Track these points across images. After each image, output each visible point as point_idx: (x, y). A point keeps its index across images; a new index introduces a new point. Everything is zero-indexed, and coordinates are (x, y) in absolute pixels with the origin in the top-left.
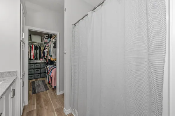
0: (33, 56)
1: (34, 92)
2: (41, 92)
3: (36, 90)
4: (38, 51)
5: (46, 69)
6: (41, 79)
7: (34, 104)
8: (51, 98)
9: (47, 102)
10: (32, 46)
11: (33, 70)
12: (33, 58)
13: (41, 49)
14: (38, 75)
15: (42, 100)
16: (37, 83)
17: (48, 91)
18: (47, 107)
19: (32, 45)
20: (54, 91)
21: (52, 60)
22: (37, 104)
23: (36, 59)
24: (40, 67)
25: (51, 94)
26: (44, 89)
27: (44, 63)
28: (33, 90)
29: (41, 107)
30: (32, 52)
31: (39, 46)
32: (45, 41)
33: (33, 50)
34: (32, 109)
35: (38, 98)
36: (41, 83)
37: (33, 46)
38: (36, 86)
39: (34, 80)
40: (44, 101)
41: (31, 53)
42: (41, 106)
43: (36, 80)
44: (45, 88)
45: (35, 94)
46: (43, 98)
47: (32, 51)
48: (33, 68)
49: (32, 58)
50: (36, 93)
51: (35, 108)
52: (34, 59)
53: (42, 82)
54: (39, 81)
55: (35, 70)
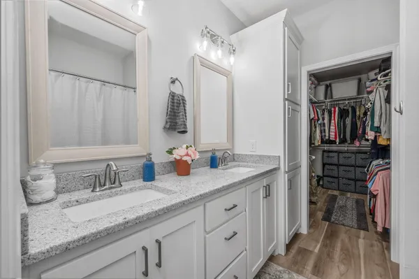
0: (336, 133)
1: (327, 218)
2: (343, 225)
3: (333, 216)
4: (348, 121)
5: (368, 171)
6: (356, 196)
7: (317, 241)
8: (365, 255)
9: (349, 256)
10: (333, 109)
11: (335, 168)
12: (336, 138)
13: (358, 113)
14: (348, 182)
15: (339, 245)
16: (340, 201)
17: (362, 233)
18: (343, 268)
19: (335, 108)
20: (384, 243)
21: (381, 141)
22: (324, 245)
23: (343, 141)
24: (353, 163)
25: (372, 246)
26: (355, 224)
27: (366, 153)
28: (325, 212)
29: (330, 256)
30: (332, 124)
31: (352, 107)
32: (368, 89)
33: (334, 119)
34: (311, 249)
35: (331, 236)
36: (350, 204)
37: (337, 109)
38: (336, 207)
39: (336, 193)
40: (342, 250)
41: (331, 127)
42: (328, 255)
43: (341, 194)
44: (358, 220)
45: (327, 223)
46: (342, 240)
47: (333, 121)
48: (337, 163)
49: (332, 137)
50: (329, 220)
51: (316, 250)
52: (338, 140)
53: (354, 204)
54: (348, 198)
55: (342, 168)
